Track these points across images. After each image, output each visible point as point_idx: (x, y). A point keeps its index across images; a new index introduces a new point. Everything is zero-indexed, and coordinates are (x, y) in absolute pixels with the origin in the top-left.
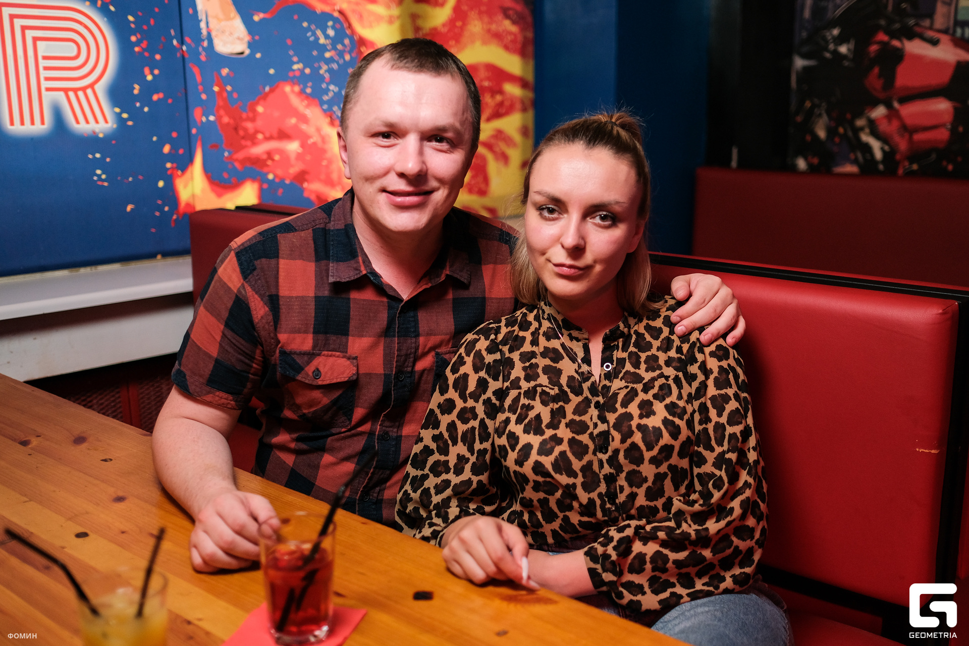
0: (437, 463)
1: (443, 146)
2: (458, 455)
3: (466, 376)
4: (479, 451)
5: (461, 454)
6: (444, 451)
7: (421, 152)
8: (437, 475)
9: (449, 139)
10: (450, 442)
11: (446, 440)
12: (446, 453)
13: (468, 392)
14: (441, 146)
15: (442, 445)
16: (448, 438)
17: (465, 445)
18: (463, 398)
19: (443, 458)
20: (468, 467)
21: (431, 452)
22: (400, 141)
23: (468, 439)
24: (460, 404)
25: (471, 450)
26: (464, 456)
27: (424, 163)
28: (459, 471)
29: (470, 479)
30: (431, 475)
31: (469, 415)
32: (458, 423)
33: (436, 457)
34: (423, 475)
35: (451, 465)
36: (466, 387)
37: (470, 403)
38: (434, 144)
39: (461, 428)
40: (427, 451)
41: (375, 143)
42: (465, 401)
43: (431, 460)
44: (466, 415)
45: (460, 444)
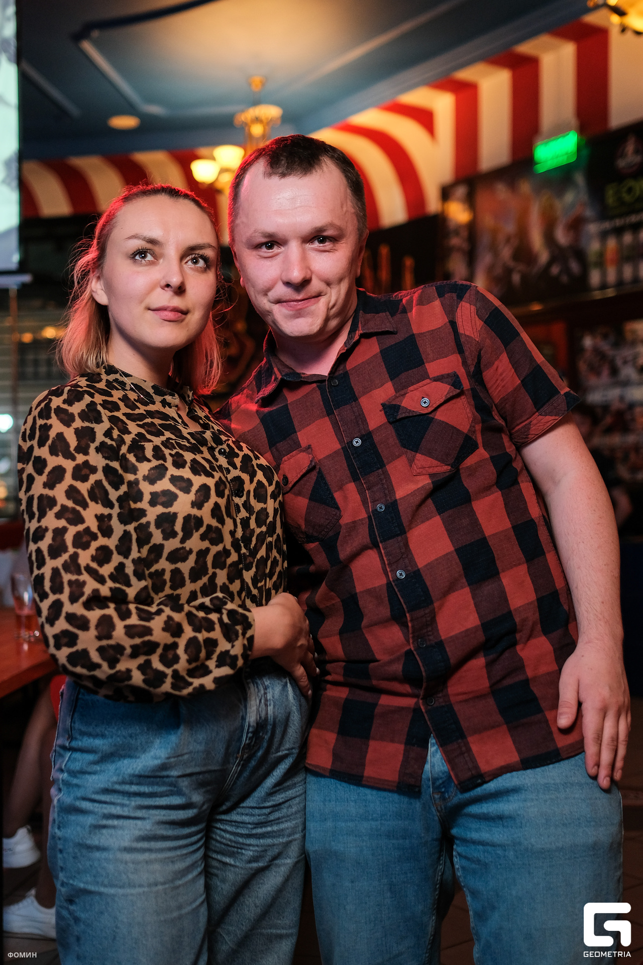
0: (77, 536)
1: (325, 246)
2: (96, 516)
3: (60, 436)
4: (119, 499)
5: (99, 513)
6: (77, 519)
7: (304, 258)
8: (86, 546)
9: (330, 237)
10: (78, 508)
11: (74, 509)
12: (82, 521)
13: (72, 449)
14: (323, 246)
15: (71, 516)
16: (74, 506)
17: (97, 503)
18: (69, 456)
19: (80, 528)
20: (115, 523)
21: (64, 530)
22: (283, 249)
23: (98, 494)
24: (69, 465)
25: (109, 504)
26: (102, 515)
27: (308, 268)
28: (107, 532)
29: (125, 531)
30: (80, 551)
31: (85, 471)
32: (79, 485)
33: (72, 530)
34: (71, 556)
35: (94, 529)
36: (67, 445)
37: (80, 458)
38: (316, 244)
39: (83, 488)
40: (59, 533)
41: (259, 256)
42: (73, 458)
43: (69, 538)
44: (82, 472)
45: (92, 504)
